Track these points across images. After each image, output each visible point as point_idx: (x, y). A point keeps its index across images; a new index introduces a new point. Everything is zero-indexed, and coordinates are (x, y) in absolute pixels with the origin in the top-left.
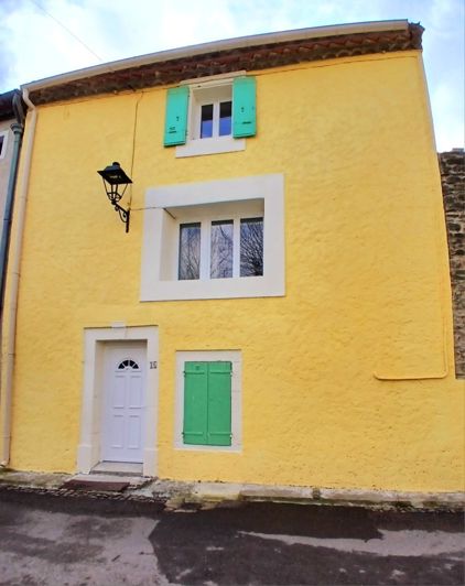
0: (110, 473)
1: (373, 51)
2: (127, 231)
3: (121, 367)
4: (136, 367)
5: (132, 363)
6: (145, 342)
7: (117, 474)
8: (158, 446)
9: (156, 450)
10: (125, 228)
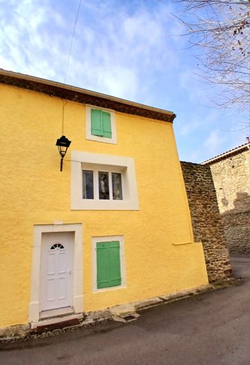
0: (54, 317)
1: (158, 119)
2: (61, 170)
3: (52, 248)
4: (62, 247)
5: (59, 245)
6: (73, 233)
7: (58, 316)
8: (84, 293)
9: (82, 296)
10: (60, 169)
